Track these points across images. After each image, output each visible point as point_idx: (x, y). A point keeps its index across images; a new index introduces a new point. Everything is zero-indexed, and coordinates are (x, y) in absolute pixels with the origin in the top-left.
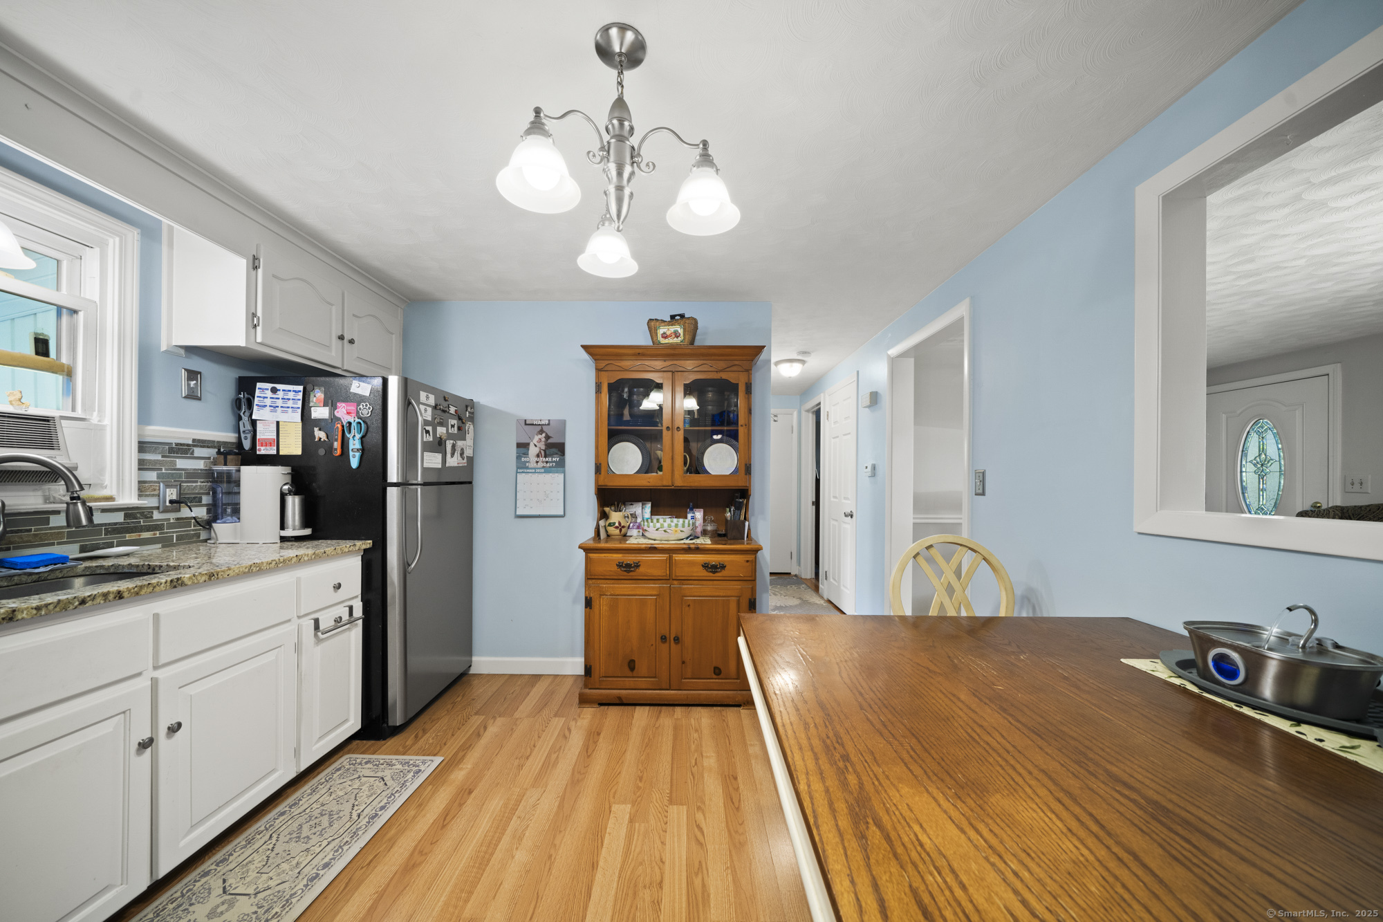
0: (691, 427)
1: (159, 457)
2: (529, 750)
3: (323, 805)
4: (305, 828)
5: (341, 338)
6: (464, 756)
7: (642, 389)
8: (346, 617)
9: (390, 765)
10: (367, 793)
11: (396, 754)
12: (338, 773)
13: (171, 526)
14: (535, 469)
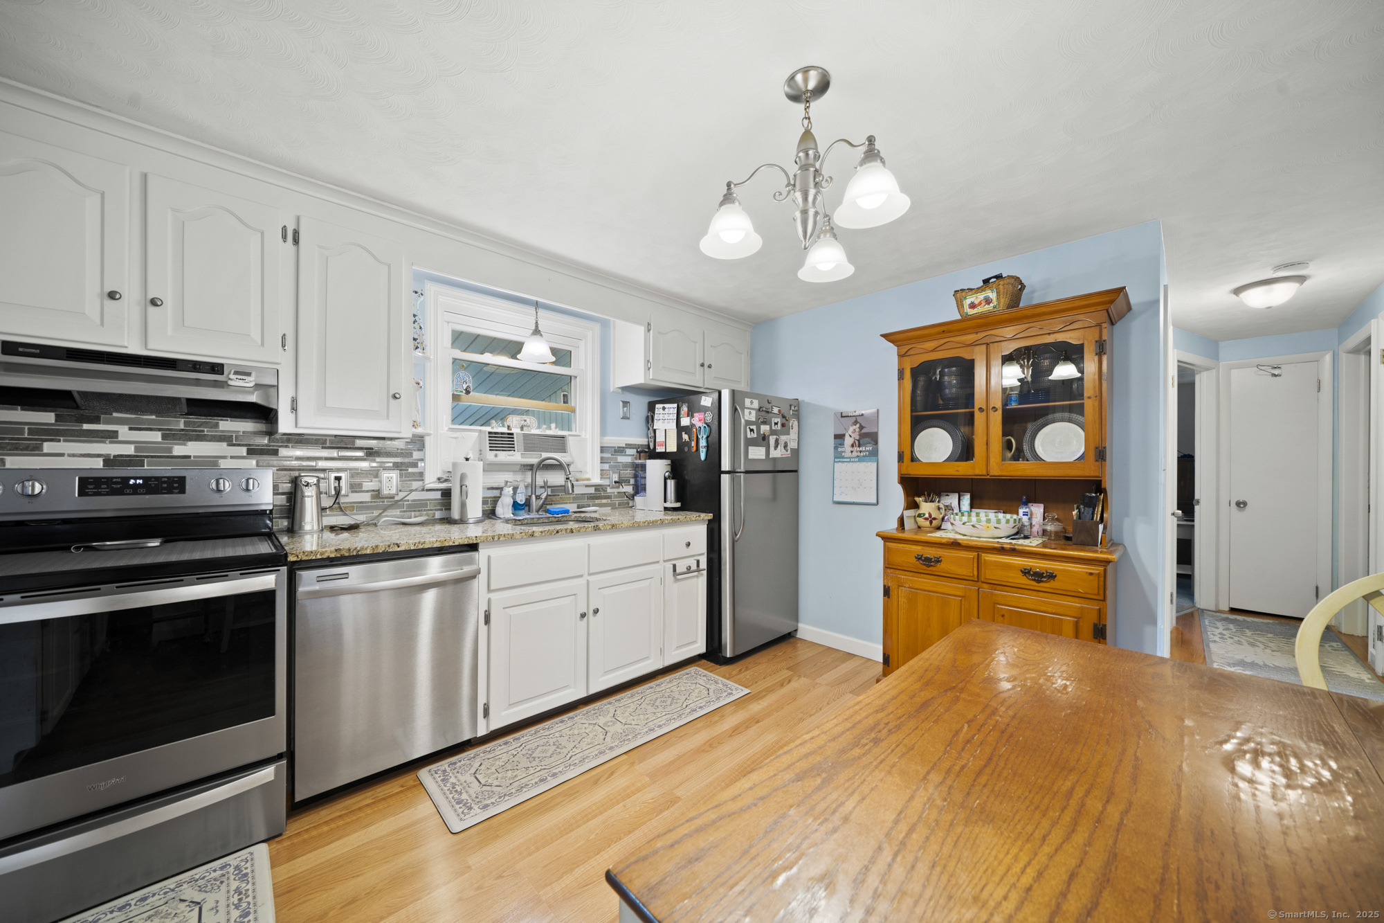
0: (1019, 404)
1: (609, 455)
2: (815, 710)
3: (672, 691)
4: (659, 700)
5: (702, 365)
6: (765, 695)
7: (954, 369)
8: (694, 567)
9: (716, 683)
10: (696, 694)
11: (723, 677)
12: (687, 676)
13: (615, 497)
14: (850, 458)
